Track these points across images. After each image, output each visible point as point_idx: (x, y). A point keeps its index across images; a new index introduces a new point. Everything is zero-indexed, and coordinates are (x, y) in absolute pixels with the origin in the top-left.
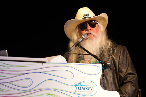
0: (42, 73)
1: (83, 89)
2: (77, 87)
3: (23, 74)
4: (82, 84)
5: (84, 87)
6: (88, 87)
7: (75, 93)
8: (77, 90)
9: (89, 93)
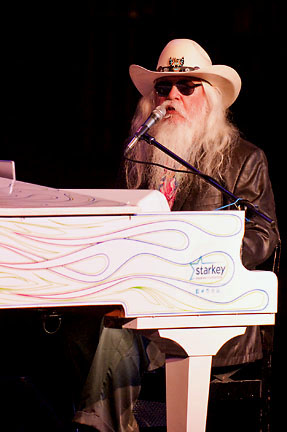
0: (128, 238)
1: (207, 271)
2: (195, 267)
3: (92, 245)
4: (204, 260)
5: (208, 266)
6: (216, 266)
7: (190, 282)
8: (195, 276)
9: (217, 280)
